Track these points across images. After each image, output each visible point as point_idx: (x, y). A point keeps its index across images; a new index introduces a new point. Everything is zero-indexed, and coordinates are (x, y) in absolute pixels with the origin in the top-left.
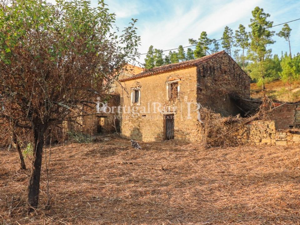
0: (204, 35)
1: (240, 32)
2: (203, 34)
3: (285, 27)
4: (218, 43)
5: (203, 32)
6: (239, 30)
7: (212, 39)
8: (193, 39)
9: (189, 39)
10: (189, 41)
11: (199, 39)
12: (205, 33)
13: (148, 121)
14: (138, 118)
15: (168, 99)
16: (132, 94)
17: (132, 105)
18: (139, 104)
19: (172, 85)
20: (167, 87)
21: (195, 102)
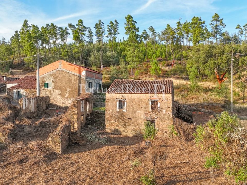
0: (81, 23)
1: (111, 27)
2: (80, 21)
3: (144, 32)
4: (92, 31)
5: (80, 20)
6: (110, 25)
7: (87, 27)
8: (72, 24)
9: (69, 24)
10: (68, 25)
11: (77, 25)
12: (82, 21)
13: (134, 123)
14: (124, 120)
15: (150, 110)
16: (118, 103)
17: (118, 110)
18: (125, 111)
19: (152, 103)
20: (150, 103)
21: (171, 114)
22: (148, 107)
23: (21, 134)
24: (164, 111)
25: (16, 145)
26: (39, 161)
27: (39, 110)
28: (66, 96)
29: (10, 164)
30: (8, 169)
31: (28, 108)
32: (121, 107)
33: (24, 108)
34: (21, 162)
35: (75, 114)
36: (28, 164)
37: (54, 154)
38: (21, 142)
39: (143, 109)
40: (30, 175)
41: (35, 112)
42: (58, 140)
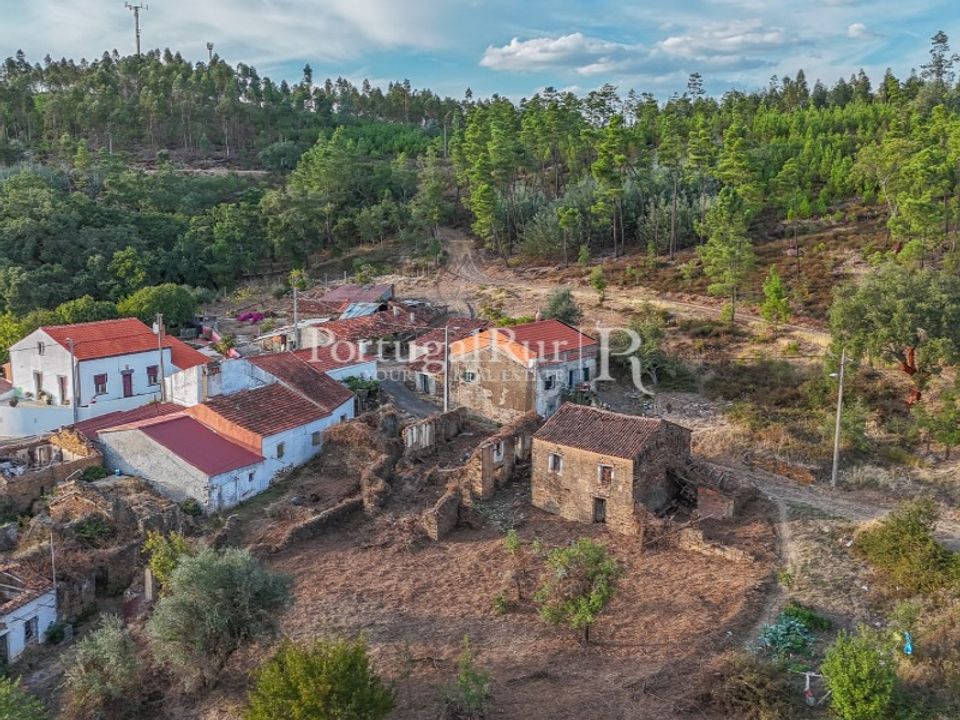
13: (573, 498)
14: (559, 490)
15: (599, 482)
16: (551, 459)
17: (550, 471)
18: (560, 474)
19: (604, 468)
20: (599, 469)
21: (630, 495)
22: (595, 476)
23: (396, 498)
24: (620, 488)
25: (384, 517)
26: (404, 549)
27: (439, 442)
28: (501, 403)
29: (371, 547)
30: (367, 555)
31: (417, 443)
32: (556, 466)
33: (409, 445)
34: (384, 546)
35: (478, 470)
36: (391, 550)
37: (428, 539)
38: (391, 514)
39: (589, 477)
40: (388, 567)
41: (431, 446)
42: (434, 521)
